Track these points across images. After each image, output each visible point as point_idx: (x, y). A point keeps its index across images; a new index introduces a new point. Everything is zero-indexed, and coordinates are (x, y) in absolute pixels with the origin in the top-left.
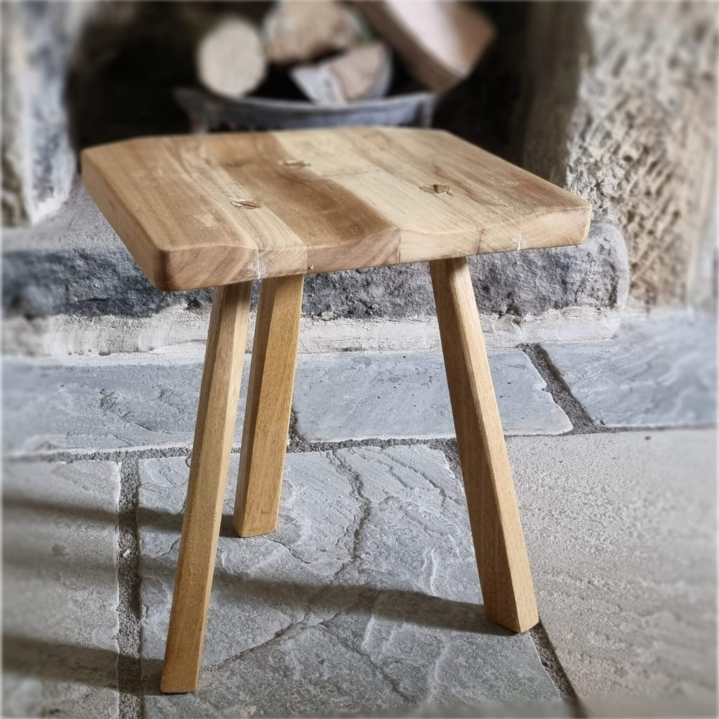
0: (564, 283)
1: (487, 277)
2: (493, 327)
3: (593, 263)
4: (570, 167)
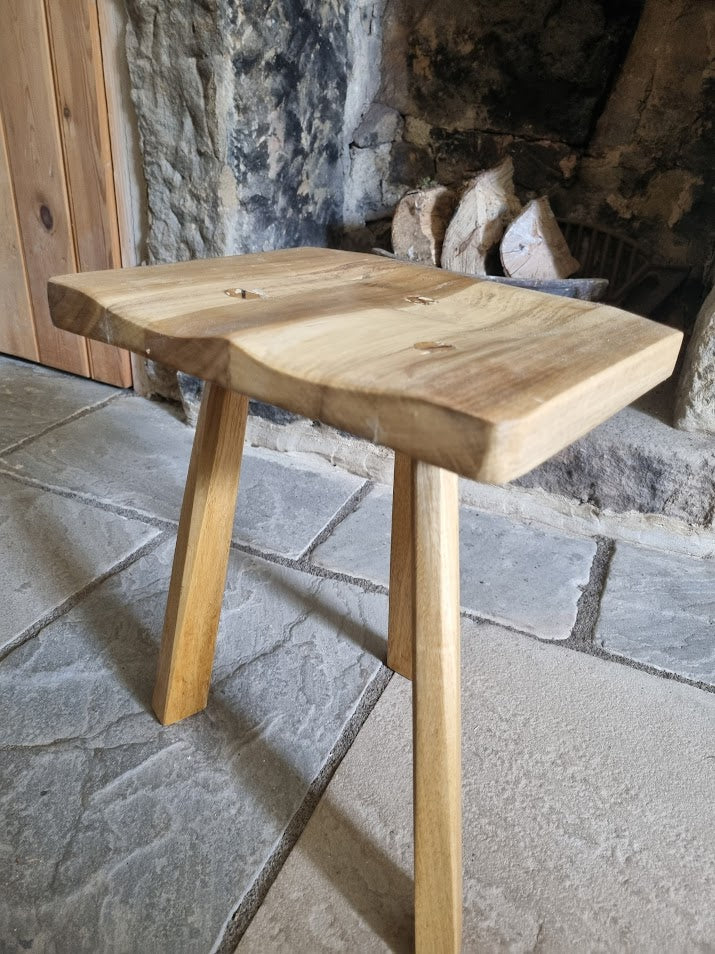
0: (653, 488)
1: (571, 463)
2: (572, 512)
3: (691, 477)
4: (699, 374)
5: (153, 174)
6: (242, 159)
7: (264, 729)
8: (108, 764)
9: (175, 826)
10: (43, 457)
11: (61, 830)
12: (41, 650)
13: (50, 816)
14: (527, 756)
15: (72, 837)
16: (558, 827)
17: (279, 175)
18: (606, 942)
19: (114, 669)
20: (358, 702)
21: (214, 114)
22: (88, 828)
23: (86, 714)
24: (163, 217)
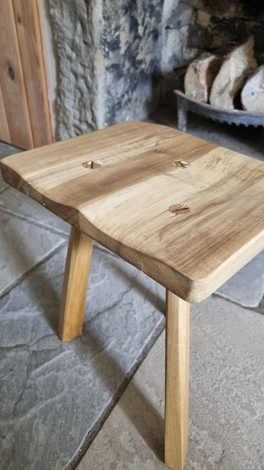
5: (62, 53)
6: (106, 45)
7: (107, 346)
8: (38, 358)
9: (66, 390)
10: (13, 198)
11: (17, 388)
12: (10, 301)
13: (14, 381)
14: (228, 368)
15: (23, 392)
16: (238, 404)
17: (126, 51)
18: (253, 461)
19: (42, 311)
20: (151, 335)
21: (92, 22)
22: (29, 387)
23: (29, 333)
24: (67, 76)
